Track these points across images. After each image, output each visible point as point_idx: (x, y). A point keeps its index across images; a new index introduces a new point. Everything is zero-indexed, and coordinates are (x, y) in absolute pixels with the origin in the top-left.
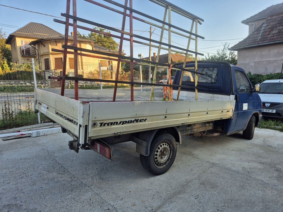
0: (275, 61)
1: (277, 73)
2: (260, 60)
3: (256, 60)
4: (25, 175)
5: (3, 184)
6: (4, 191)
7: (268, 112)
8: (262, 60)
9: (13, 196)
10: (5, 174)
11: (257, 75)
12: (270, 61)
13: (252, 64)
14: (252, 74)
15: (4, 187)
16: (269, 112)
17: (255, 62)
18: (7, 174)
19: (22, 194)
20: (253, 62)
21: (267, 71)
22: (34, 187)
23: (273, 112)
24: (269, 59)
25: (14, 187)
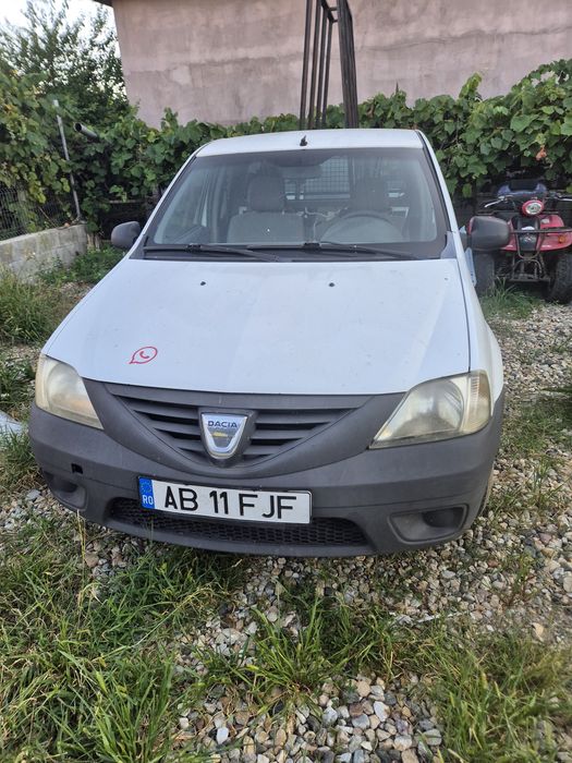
0: (268, 60)
1: (278, 115)
2: (208, 56)
3: (195, 57)
7: (234, 514)
8: (218, 57)
11: (202, 125)
12: (246, 60)
13: (182, 77)
14: (183, 121)
16: (252, 515)
17: (192, 67)
20: (186, 68)
21: (240, 113)
23: (288, 517)
24: (241, 53)
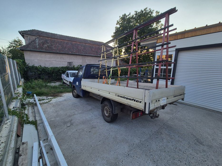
2: (41, 59)
4: (176, 150)
5: (195, 158)
6: (198, 152)
9: (195, 146)
10: (187, 164)
15: (196, 155)
17: (38, 60)
18: (185, 162)
19: (190, 142)
22: (181, 140)
25: (190, 149)
